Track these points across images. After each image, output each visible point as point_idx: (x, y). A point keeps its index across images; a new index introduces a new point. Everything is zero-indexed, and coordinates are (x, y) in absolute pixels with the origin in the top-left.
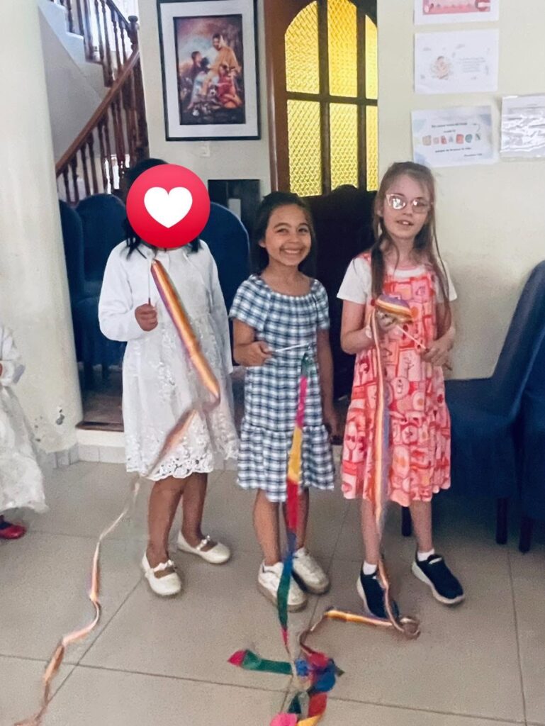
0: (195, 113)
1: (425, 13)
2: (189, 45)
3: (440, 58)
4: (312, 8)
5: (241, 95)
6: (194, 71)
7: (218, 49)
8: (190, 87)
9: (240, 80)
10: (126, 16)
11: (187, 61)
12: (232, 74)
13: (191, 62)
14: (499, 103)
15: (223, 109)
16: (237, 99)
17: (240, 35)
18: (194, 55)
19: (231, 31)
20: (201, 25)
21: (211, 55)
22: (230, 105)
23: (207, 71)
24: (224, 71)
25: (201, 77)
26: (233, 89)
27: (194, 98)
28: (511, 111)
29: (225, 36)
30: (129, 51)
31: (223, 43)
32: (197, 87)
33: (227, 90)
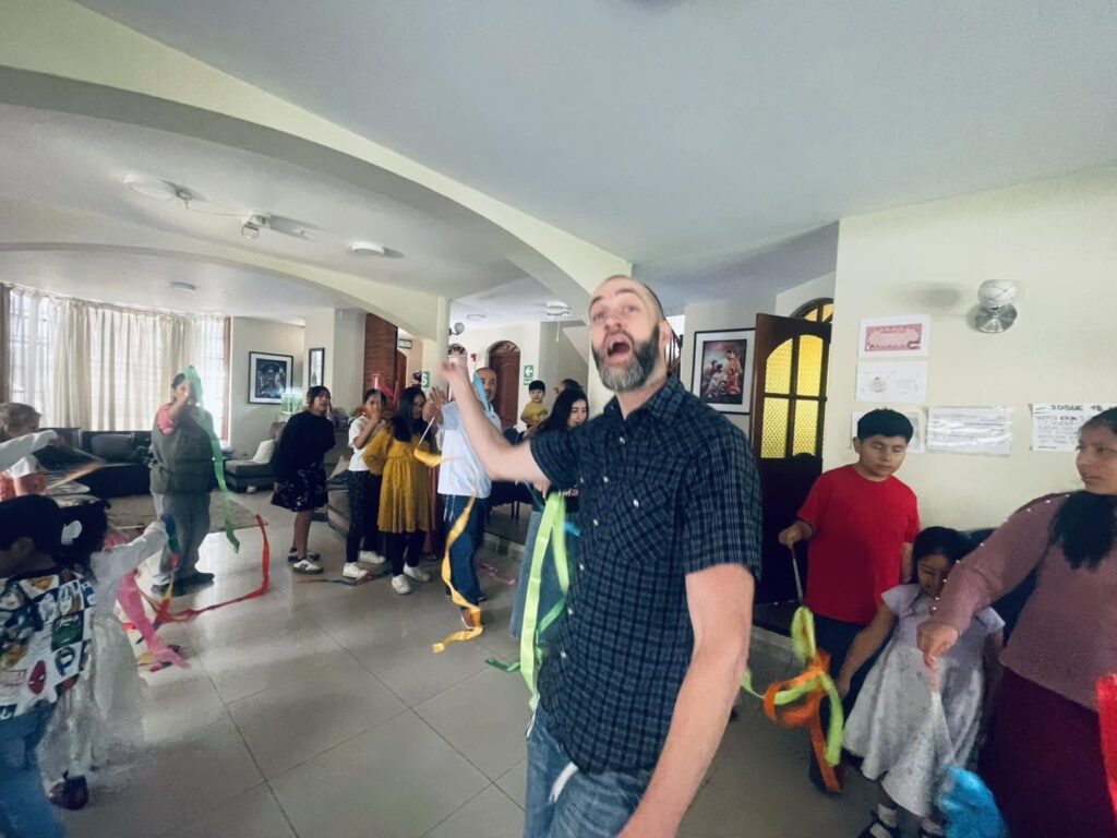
0: (710, 396)
1: (866, 350)
2: (711, 357)
3: (877, 379)
4: (789, 343)
5: (741, 387)
6: (713, 372)
7: (729, 359)
8: (709, 381)
9: (741, 378)
10: (678, 335)
11: (708, 366)
12: (737, 374)
13: (710, 366)
14: (926, 411)
15: (729, 395)
16: (738, 389)
17: (744, 352)
18: (713, 363)
19: (738, 349)
20: (719, 346)
21: (725, 362)
22: (733, 393)
23: (720, 372)
24: (732, 372)
25: (716, 375)
26: (736, 383)
27: (710, 387)
28: (936, 417)
29: (735, 352)
30: (677, 355)
31: (733, 356)
32: (713, 381)
33: (732, 383)
